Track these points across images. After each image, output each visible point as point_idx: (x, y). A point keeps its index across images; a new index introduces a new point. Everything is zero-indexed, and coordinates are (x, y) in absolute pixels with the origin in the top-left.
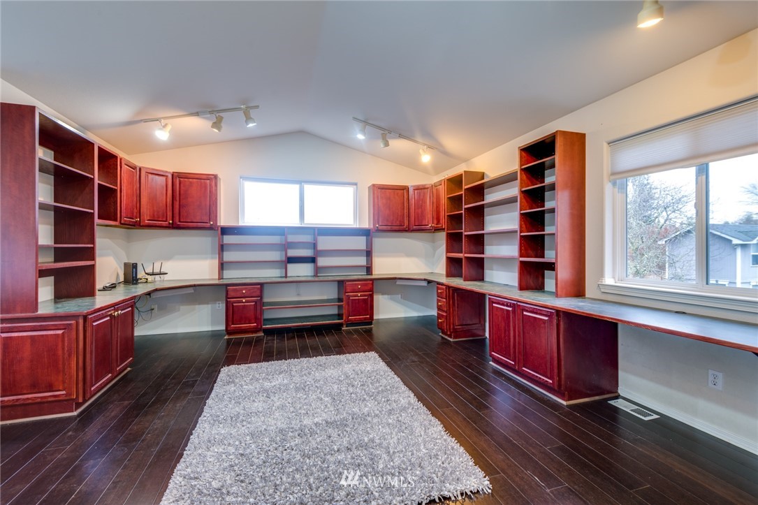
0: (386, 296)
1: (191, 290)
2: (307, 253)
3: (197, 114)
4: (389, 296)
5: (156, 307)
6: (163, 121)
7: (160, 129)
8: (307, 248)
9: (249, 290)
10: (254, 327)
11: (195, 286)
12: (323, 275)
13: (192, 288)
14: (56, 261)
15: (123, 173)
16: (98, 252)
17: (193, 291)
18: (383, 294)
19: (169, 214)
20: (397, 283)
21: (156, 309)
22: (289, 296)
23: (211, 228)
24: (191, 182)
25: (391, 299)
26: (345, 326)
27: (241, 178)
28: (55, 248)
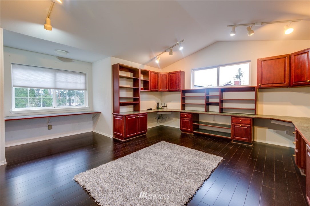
0: (272, 130)
1: (170, 113)
2: (217, 101)
3: (165, 51)
4: (275, 130)
5: (167, 117)
6: (158, 57)
7: (157, 60)
8: (217, 98)
9: (187, 115)
10: (189, 131)
11: (171, 111)
12: (225, 113)
13: (170, 112)
14: (134, 101)
15: (151, 75)
16: (141, 99)
17: (171, 113)
18: (269, 128)
19: (168, 87)
20: (272, 122)
21: (167, 118)
22: (210, 120)
23: (178, 91)
24: (173, 75)
25: (277, 132)
26: (233, 141)
27: (192, 70)
28: (134, 98)
